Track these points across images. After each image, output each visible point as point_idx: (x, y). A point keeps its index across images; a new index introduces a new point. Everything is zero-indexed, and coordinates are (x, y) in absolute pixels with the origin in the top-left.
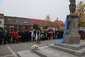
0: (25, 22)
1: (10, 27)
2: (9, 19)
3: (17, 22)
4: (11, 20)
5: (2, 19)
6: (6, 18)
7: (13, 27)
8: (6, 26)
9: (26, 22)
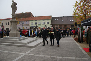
0: (71, 21)
1: (56, 26)
2: (56, 20)
3: (63, 21)
4: (57, 20)
6: (53, 19)
7: (59, 26)
8: (52, 26)
9: (73, 21)
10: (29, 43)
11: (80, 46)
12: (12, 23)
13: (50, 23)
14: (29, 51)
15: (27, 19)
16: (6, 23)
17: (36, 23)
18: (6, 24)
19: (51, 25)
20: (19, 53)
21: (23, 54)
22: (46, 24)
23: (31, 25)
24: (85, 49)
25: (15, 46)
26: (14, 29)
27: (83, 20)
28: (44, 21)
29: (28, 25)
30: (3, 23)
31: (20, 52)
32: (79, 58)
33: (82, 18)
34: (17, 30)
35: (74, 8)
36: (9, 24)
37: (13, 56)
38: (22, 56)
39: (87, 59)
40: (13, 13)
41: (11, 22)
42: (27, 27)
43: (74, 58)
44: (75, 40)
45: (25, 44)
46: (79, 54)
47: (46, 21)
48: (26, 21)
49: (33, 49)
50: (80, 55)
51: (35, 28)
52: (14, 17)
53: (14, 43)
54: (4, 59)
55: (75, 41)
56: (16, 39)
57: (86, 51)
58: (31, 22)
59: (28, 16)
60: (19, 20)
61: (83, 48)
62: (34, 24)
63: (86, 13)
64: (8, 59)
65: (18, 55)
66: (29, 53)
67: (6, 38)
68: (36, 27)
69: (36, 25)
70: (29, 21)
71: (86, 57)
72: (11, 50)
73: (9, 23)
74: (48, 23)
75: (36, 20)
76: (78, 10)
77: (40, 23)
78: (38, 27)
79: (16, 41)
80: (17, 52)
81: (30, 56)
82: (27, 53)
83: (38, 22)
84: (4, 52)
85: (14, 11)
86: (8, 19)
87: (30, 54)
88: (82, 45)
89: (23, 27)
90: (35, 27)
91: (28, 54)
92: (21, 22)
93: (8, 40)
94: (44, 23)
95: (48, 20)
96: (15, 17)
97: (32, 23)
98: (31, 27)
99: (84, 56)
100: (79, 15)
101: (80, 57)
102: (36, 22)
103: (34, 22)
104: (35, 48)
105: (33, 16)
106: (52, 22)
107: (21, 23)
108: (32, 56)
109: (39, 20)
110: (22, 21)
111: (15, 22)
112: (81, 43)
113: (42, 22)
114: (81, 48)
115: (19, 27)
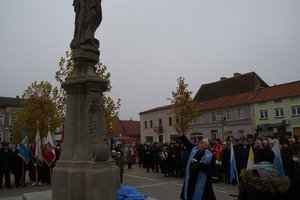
15: (240, 97)
16: (170, 119)
17: (279, 112)
18: (171, 124)
23: (258, 122)
29: (248, 121)
30: (160, 120)
42: (241, 132)
51: (275, 130)
58: (257, 109)
60: (213, 106)
62: (272, 115)
68: (282, 127)
69: (280, 121)
70: (248, 105)
75: (278, 100)
77: (297, 112)
78: (290, 129)
83: (287, 106)
90: (279, 129)
92: (219, 113)
97: (262, 114)
98: (259, 129)
102: (278, 106)
103: (271, 107)
105: (266, 86)
115: (212, 131)
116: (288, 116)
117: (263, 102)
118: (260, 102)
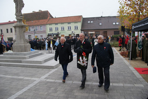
0: (114, 23)
1: (89, 33)
2: (89, 22)
3: (100, 24)
4: (92, 22)
5: (78, 23)
6: (85, 20)
7: (94, 33)
9: (117, 23)
10: (46, 61)
11: (131, 64)
12: (17, 29)
13: (80, 28)
14: (47, 75)
15: (42, 21)
16: (7, 30)
17: (57, 29)
18: (8, 32)
19: (82, 30)
20: (30, 78)
21: (37, 80)
22: (73, 29)
23: (48, 32)
24: (138, 70)
25: (23, 66)
26: (21, 39)
27: (135, 21)
28: (69, 25)
29: (44, 32)
30: (1, 30)
31: (32, 76)
32: (129, 85)
33: (133, 19)
34: (25, 40)
35: (120, 1)
36: (11, 32)
37: (20, 83)
38: (35, 83)
39: (142, 86)
40: (17, 12)
41: (15, 27)
42: (42, 36)
43: (121, 85)
44: (122, 54)
45: (40, 62)
46: (129, 78)
47: (73, 25)
48: (41, 25)
49: (53, 71)
50: (131, 80)
51: (55, 36)
52: (19, 18)
53: (21, 62)
54: (6, 88)
55: (122, 57)
56: (25, 55)
57: (140, 73)
58: (48, 27)
59: (43, 16)
60: (29, 25)
61: (135, 68)
62: (54, 29)
63: (141, 9)
64: (12, 88)
65: (29, 82)
66: (46, 78)
67: (8, 54)
68: (57, 35)
69: (57, 32)
70: (45, 25)
71: (141, 83)
72: (17, 74)
73: (11, 29)
74: (76, 28)
75: (56, 24)
76: (127, 5)
77: (63, 29)
78: (60, 36)
79: (25, 58)
80: (27, 76)
81: (48, 82)
82: (43, 78)
83: (59, 26)
84: (5, 78)
85: (19, 8)
86: (10, 23)
87: (48, 80)
88: (133, 62)
89: (36, 35)
91: (45, 80)
92: (33, 28)
93: (11, 58)
94: (69, 28)
95: (77, 22)
96: (22, 19)
97: (50, 29)
98: (49, 35)
99: (137, 81)
100: (128, 14)
101: (130, 82)
102: (57, 26)
103: (53, 26)
104: (56, 69)
105: (52, 17)
106: (83, 26)
107: (32, 30)
108: (51, 82)
109: (62, 23)
110: (33, 26)
111: (22, 27)
112: (131, 59)
113: (66, 26)
114: (132, 68)
115: (29, 36)
116: (60, 30)
117: (51, 24)
118: (50, 24)
